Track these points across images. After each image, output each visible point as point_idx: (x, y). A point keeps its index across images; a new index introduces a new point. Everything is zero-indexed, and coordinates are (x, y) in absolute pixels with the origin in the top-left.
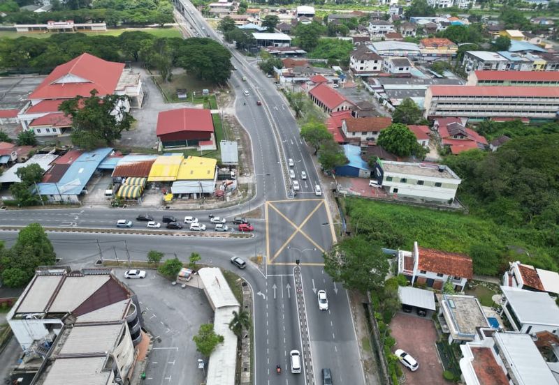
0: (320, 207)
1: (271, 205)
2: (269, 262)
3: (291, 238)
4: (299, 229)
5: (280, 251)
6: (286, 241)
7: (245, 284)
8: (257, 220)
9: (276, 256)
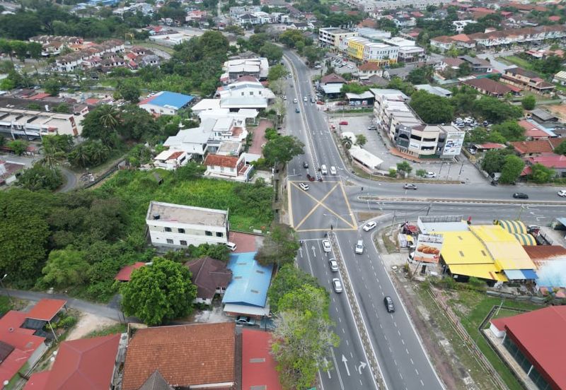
0: (298, 223)
1: (352, 226)
2: (341, 183)
3: (325, 197)
4: (320, 203)
5: (334, 188)
6: (330, 195)
7: (353, 172)
8: (360, 211)
9: (336, 186)
